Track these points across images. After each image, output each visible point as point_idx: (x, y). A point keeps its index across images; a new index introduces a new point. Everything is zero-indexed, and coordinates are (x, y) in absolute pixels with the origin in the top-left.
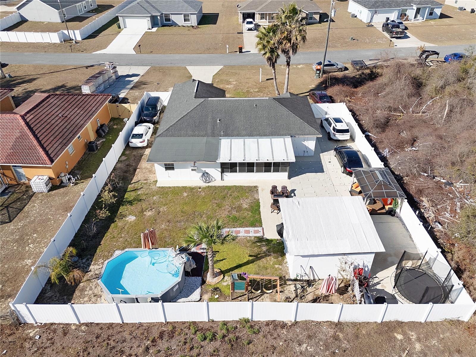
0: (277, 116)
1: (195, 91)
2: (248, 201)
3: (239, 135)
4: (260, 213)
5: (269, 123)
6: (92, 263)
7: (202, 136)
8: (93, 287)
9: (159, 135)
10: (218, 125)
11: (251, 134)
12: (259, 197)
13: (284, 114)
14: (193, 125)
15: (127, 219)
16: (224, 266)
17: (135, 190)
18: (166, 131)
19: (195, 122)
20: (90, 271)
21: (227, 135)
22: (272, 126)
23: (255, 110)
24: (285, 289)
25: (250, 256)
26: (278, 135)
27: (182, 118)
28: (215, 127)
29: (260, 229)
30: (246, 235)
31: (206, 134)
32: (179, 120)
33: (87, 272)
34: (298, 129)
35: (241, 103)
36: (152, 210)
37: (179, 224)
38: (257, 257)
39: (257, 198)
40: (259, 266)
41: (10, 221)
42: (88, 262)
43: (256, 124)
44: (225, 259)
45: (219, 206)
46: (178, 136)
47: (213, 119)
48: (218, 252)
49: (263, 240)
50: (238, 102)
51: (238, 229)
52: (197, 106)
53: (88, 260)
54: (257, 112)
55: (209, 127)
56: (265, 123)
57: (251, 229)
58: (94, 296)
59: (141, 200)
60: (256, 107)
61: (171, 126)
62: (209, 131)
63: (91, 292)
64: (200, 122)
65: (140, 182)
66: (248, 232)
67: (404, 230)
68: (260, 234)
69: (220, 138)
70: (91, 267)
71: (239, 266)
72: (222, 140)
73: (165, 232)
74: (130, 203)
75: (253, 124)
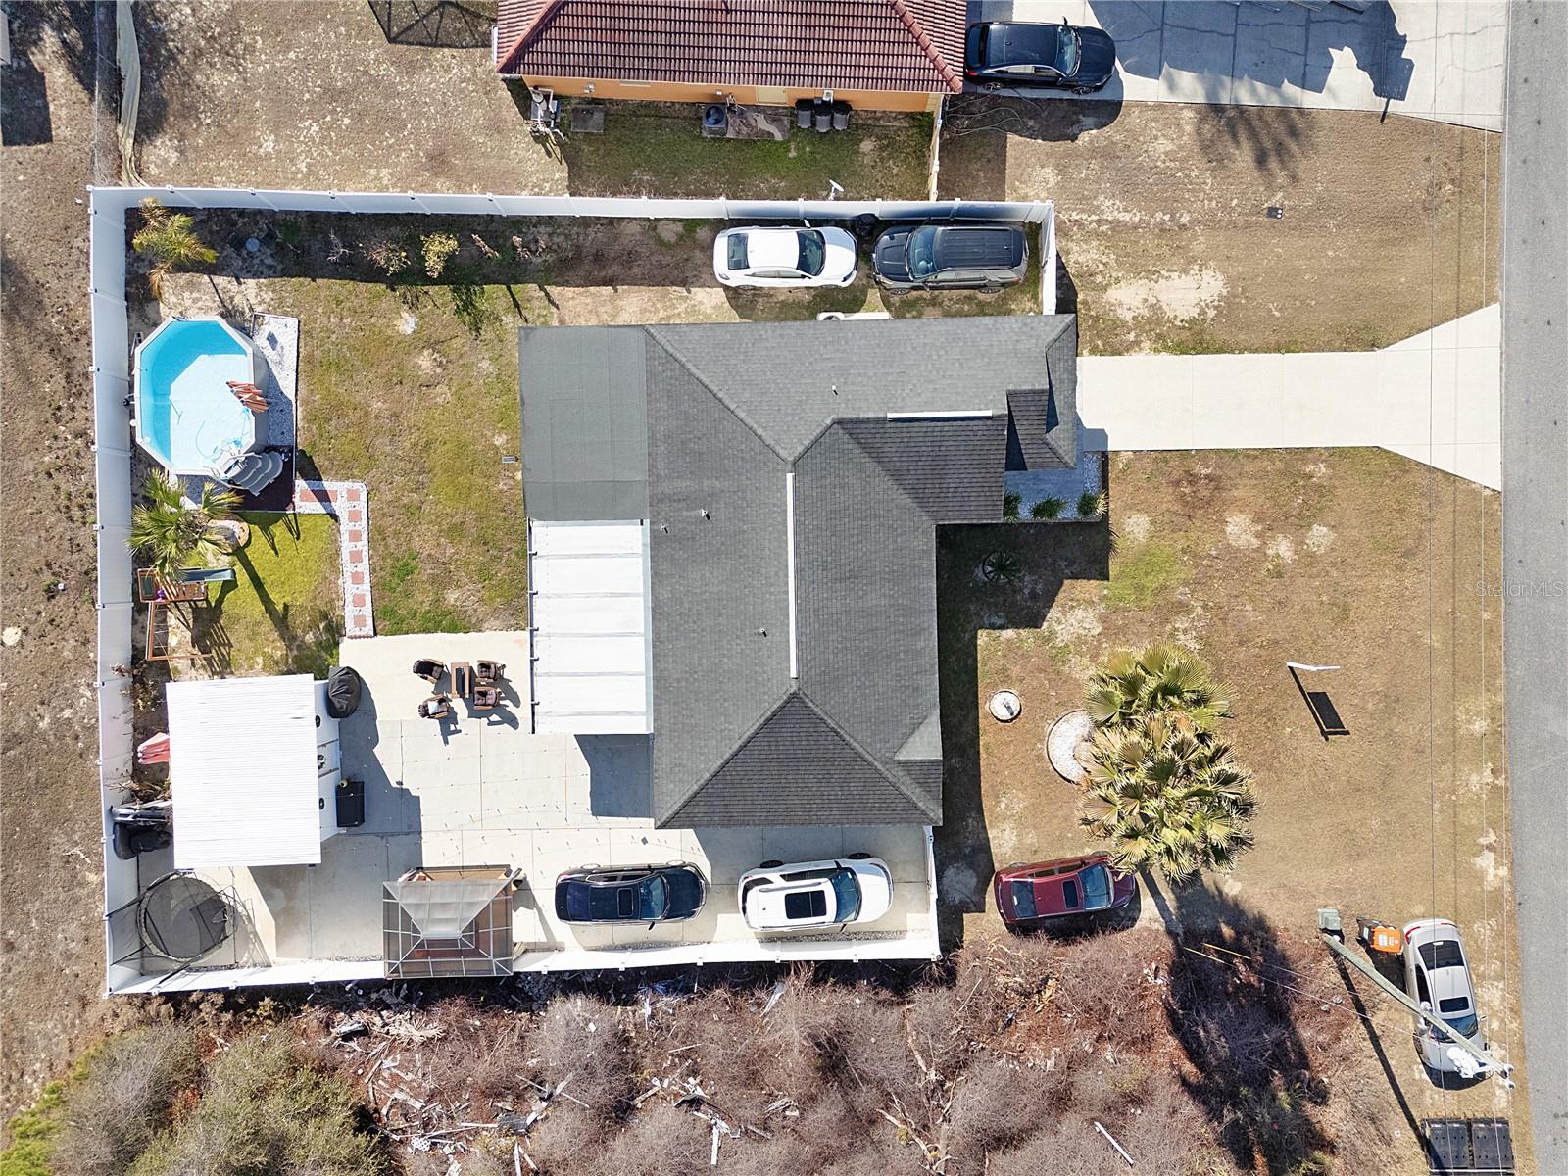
0: (725, 700)
1: (891, 415)
2: (471, 604)
3: (657, 577)
4: (427, 631)
5: (695, 673)
6: (262, 281)
7: (652, 467)
8: (200, 303)
9: (652, 336)
10: (689, 513)
11: (661, 614)
12: (488, 633)
13: (730, 723)
14: (690, 432)
15: (405, 314)
16: (259, 552)
17: (517, 305)
18: (665, 355)
19: (699, 439)
20: (240, 284)
21: (657, 542)
22: (687, 680)
23: (747, 631)
24: (201, 671)
25: (286, 607)
26: (655, 696)
27: (715, 395)
28: (682, 504)
29: (369, 629)
30: (349, 598)
31: (658, 476)
32: (706, 387)
33: (237, 279)
34: (675, 759)
35: (772, 585)
36: (440, 364)
37: (387, 441)
38: (281, 620)
39: (486, 625)
40: (258, 624)
41: (392, 40)
42: (265, 270)
43: (694, 631)
44: (277, 553)
45: (456, 531)
46: (648, 395)
47: (712, 495)
48: (298, 538)
49: (333, 636)
50: (776, 574)
51: (367, 579)
52: (760, 437)
53: (270, 267)
54: (738, 637)
55: (684, 485)
56: (699, 658)
57: (367, 611)
58: (181, 313)
59: (478, 330)
60: (759, 634)
61: (683, 365)
62: (667, 488)
63: (188, 303)
64: (700, 454)
65: (554, 309)
66: (358, 601)
67: (367, 954)
68: (350, 627)
69: (647, 522)
70: (251, 283)
71: (257, 583)
72: (640, 527)
73: (359, 413)
74: (467, 306)
75: (694, 623)
